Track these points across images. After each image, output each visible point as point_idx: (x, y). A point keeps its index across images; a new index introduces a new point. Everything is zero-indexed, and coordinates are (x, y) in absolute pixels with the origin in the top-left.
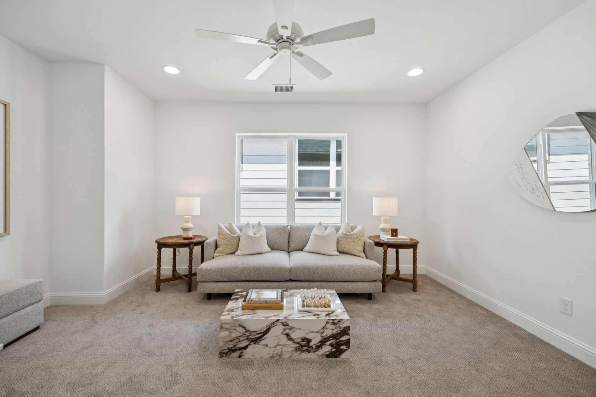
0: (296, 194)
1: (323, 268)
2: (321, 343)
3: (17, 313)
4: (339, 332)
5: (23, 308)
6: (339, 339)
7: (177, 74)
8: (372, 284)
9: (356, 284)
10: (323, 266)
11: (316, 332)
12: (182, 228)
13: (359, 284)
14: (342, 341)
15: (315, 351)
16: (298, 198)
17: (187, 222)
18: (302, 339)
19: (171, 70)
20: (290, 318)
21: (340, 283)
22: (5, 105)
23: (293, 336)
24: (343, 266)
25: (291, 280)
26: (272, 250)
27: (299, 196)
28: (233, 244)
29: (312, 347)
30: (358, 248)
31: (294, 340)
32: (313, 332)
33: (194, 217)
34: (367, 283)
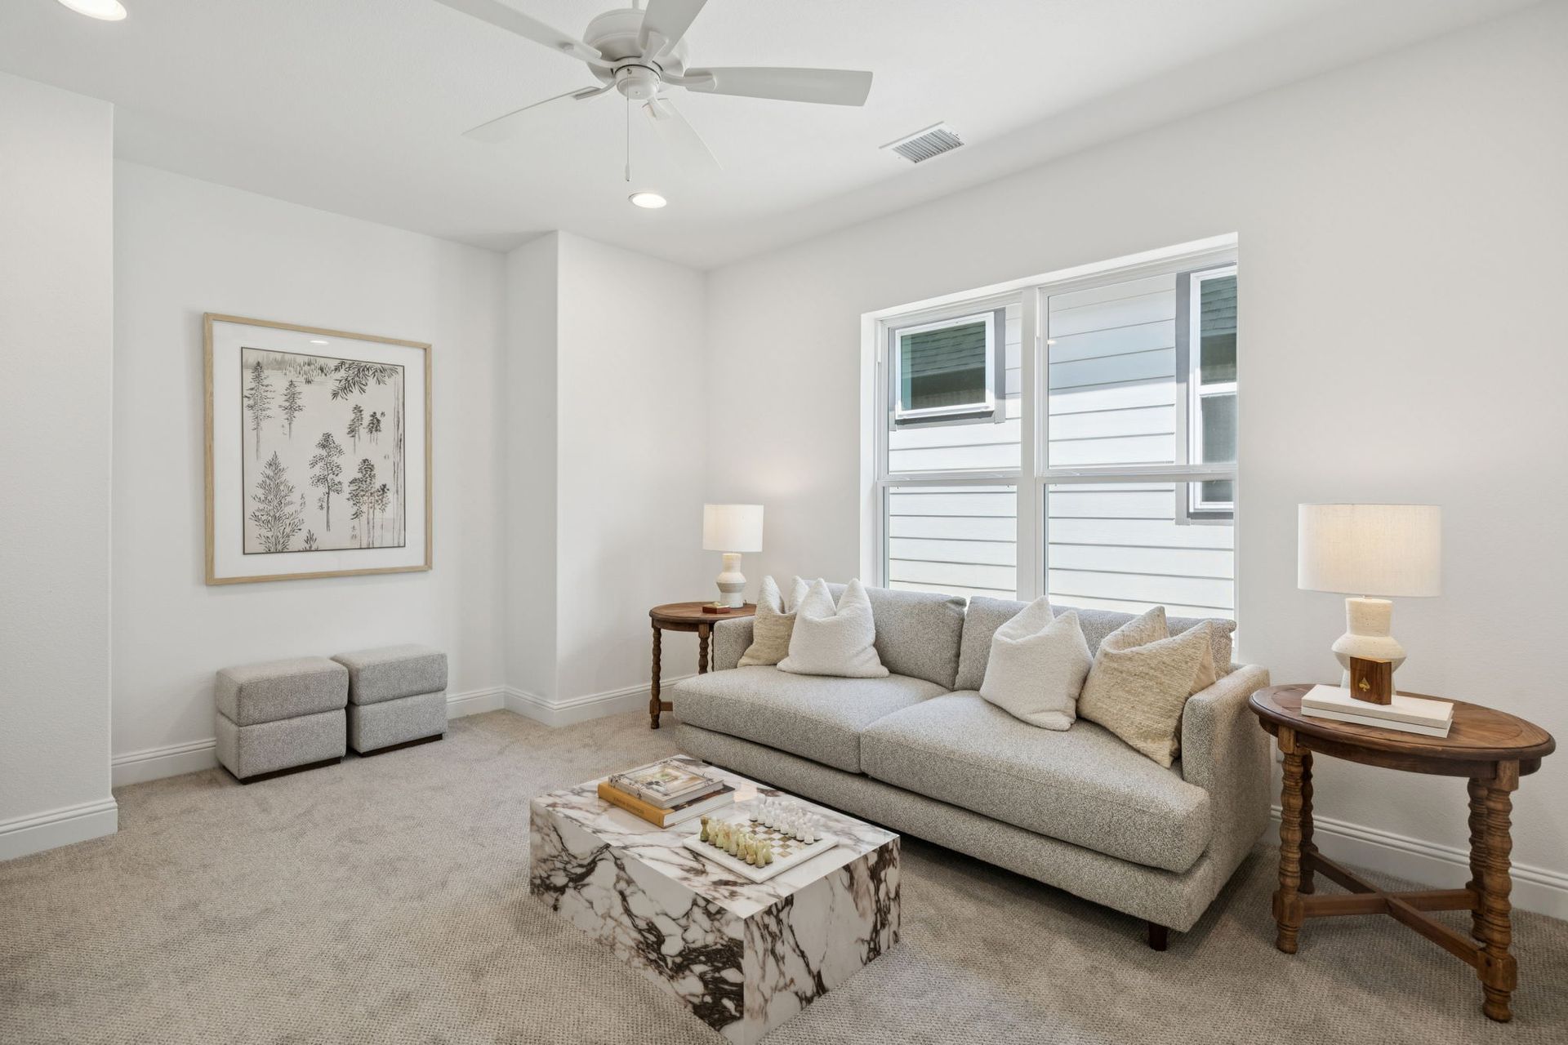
0: (1197, 489)
1: (952, 760)
2: (684, 961)
3: (399, 702)
4: (719, 946)
5: (412, 696)
6: (718, 970)
7: (661, 208)
8: (1140, 877)
9: (1071, 855)
10: (953, 752)
11: (674, 920)
12: (717, 583)
13: (1085, 859)
14: (725, 982)
15: (672, 977)
16: (1203, 507)
17: (728, 568)
18: (647, 924)
19: (649, 201)
20: (632, 852)
21: (1011, 833)
22: (425, 349)
23: (635, 904)
24: (1021, 770)
25: (863, 775)
26: (893, 671)
27: (1207, 498)
28: (777, 638)
29: (663, 958)
30: (1139, 718)
31: (635, 919)
32: (666, 915)
33: (746, 556)
34: (1118, 869)
